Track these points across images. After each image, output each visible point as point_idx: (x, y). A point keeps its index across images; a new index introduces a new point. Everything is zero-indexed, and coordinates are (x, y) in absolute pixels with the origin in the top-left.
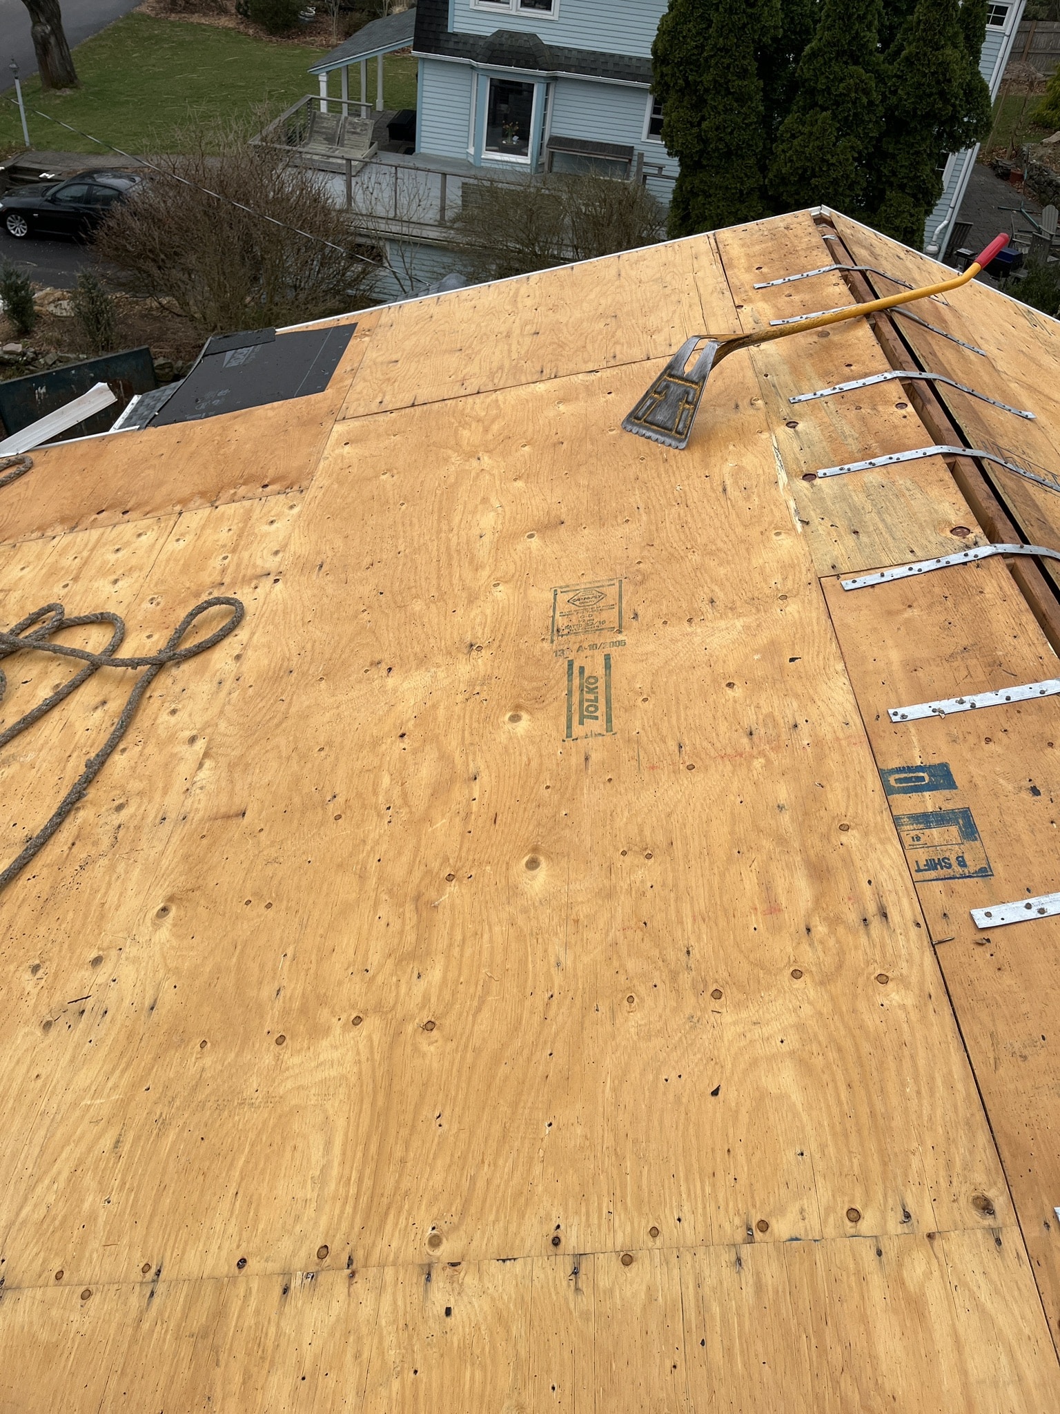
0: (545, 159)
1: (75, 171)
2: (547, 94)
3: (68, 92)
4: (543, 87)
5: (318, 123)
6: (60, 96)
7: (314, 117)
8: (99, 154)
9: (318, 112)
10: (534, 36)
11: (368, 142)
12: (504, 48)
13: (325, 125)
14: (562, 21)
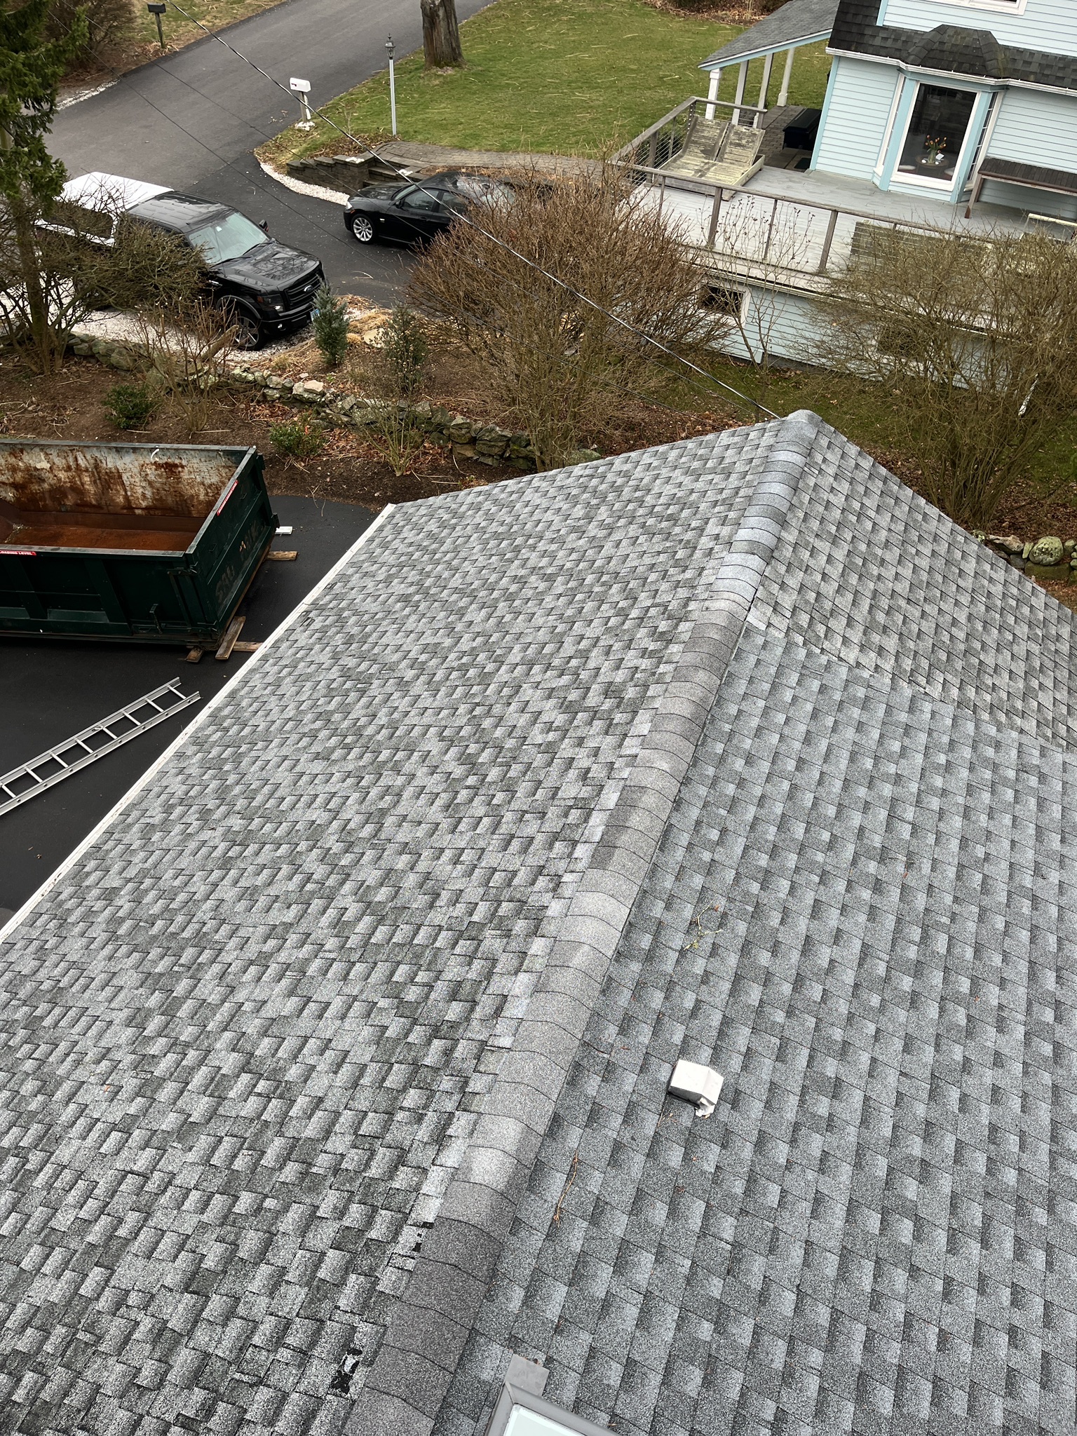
0: (973, 184)
1: (435, 168)
2: (991, 106)
3: (450, 71)
4: (987, 97)
5: (698, 131)
6: (441, 75)
7: (695, 124)
8: (464, 149)
9: (700, 119)
10: (987, 34)
11: (752, 157)
12: (946, 47)
13: (706, 134)
14: (1029, 16)
